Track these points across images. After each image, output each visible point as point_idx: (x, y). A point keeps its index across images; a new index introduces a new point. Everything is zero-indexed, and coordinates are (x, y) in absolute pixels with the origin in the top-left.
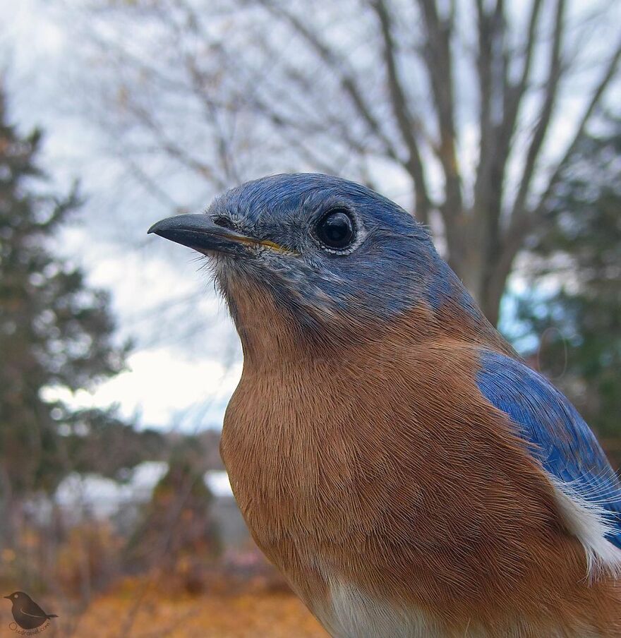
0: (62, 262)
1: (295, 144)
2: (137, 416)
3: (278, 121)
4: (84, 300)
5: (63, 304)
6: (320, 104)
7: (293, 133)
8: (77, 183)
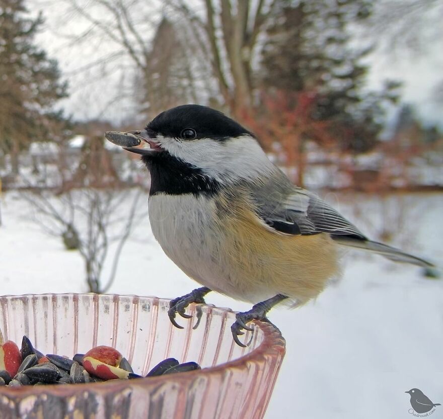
0: (35, 48)
2: (71, 116)
4: (46, 65)
5: (37, 68)
8: (41, 13)
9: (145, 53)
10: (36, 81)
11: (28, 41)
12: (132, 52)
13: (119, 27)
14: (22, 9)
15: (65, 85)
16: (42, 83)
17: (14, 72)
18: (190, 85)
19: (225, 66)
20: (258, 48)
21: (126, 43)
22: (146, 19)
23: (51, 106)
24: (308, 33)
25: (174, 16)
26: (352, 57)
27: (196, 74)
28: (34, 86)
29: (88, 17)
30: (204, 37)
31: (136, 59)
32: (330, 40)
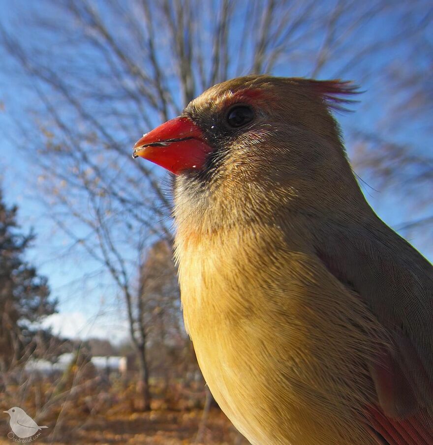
0: (26, 264)
1: (130, 211)
3: (123, 201)
4: (36, 281)
5: (26, 283)
6: (142, 192)
7: (129, 206)
8: (32, 229)
10: (26, 298)
11: (20, 256)
12: (113, 271)
13: (102, 246)
14: (13, 224)
15: (56, 303)
16: (33, 299)
21: (107, 263)
22: (128, 240)
23: (41, 323)
31: (117, 278)
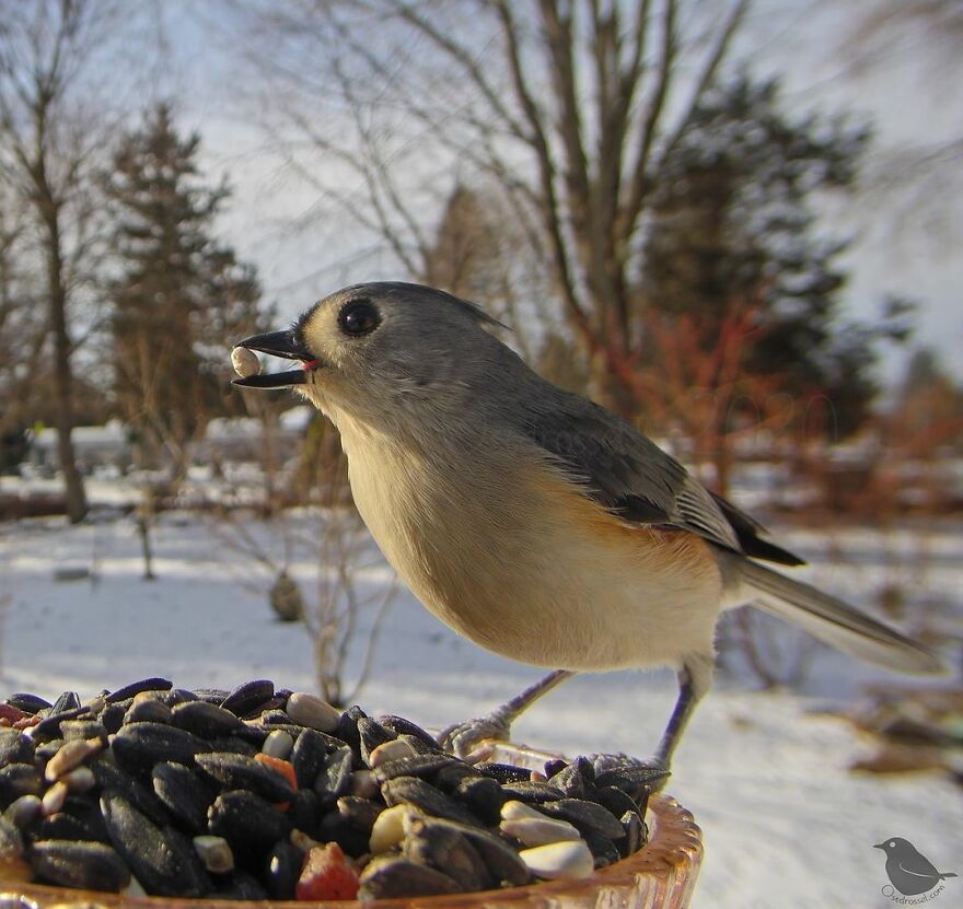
0: (215, 242)
4: (236, 273)
5: (217, 279)
8: (226, 177)
9: (423, 250)
10: (216, 305)
11: (203, 227)
12: (398, 247)
13: (375, 202)
14: (190, 170)
15: (273, 312)
16: (230, 307)
17: (177, 286)
18: (510, 310)
19: (577, 273)
20: (639, 239)
21: (387, 232)
22: (426, 186)
24: (736, 211)
25: (479, 182)
26: (817, 254)
27: (519, 289)
28: (213, 312)
29: (315, 182)
30: (536, 220)
31: (407, 261)
32: (776, 225)
